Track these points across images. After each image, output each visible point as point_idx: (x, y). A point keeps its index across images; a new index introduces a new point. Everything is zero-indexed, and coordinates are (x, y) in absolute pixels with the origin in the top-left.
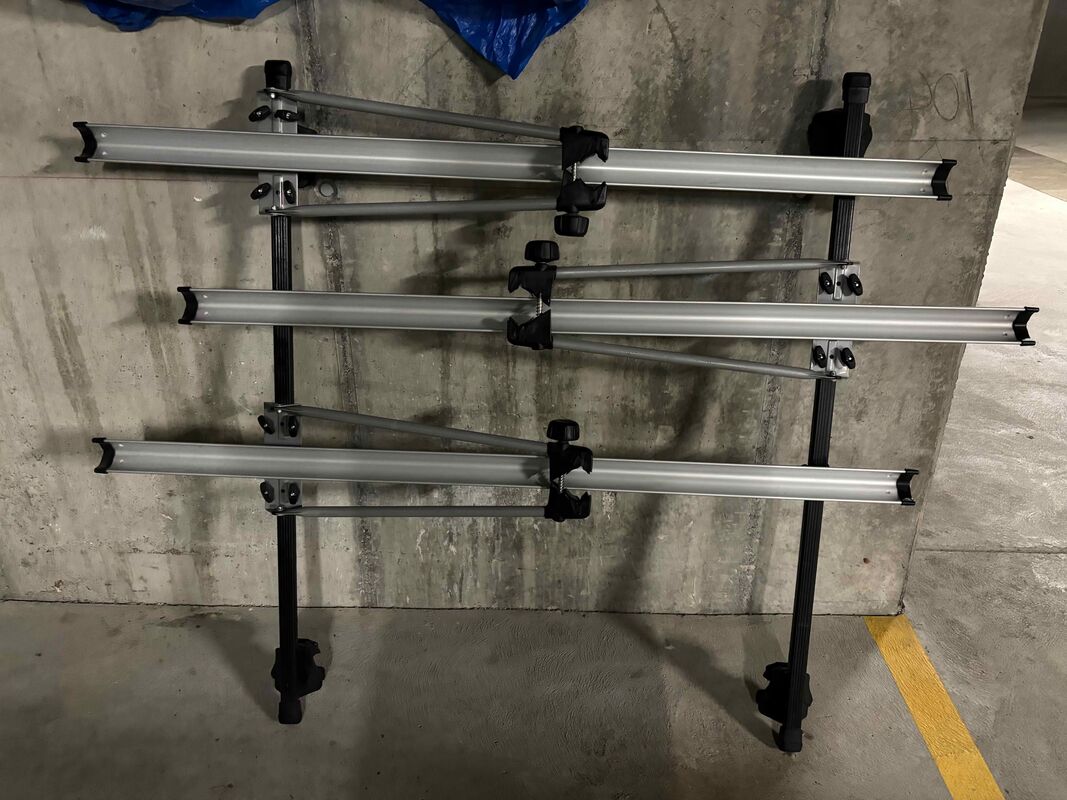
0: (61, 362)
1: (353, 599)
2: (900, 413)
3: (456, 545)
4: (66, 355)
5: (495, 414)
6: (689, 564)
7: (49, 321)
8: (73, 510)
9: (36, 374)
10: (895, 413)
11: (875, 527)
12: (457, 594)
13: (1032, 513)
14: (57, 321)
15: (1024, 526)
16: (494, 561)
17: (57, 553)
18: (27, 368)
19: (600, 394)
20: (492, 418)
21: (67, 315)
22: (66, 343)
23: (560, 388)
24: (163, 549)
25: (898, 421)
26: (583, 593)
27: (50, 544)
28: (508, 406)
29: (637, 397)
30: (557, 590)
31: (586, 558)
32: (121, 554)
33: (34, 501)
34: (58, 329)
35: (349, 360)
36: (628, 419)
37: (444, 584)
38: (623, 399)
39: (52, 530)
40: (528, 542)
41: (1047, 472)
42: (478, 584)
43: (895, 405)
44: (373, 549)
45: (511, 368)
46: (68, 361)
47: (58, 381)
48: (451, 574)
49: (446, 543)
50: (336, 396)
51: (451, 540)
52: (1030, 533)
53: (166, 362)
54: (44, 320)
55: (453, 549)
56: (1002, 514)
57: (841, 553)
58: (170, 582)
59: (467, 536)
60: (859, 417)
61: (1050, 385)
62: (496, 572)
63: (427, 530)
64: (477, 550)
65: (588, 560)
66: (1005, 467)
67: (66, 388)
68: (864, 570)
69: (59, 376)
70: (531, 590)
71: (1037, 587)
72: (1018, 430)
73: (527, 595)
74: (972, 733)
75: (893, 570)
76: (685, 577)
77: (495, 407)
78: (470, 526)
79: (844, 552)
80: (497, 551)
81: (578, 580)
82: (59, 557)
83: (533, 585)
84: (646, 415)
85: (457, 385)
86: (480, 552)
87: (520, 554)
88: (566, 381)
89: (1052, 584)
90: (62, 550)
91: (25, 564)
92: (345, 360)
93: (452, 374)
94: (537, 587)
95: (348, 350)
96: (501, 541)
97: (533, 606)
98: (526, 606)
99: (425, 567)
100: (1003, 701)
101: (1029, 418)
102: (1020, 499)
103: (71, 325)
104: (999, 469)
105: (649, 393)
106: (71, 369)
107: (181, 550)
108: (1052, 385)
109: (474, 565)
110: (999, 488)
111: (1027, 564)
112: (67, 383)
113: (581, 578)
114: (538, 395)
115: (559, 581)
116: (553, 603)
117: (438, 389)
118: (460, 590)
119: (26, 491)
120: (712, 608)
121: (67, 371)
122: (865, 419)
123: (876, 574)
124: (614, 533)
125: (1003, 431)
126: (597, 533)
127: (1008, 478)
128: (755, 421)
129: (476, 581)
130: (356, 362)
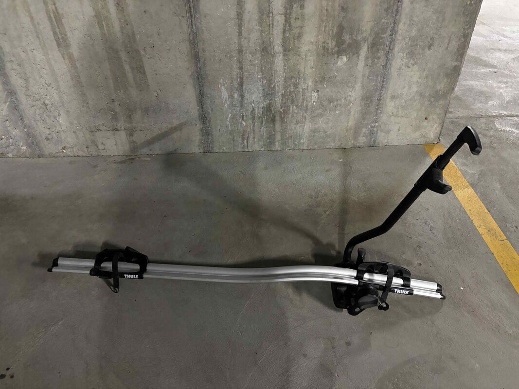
0: (55, 33)
1: (199, 149)
2: (448, 44)
3: (245, 121)
4: (57, 30)
5: (263, 53)
6: (349, 124)
7: (47, 12)
8: (67, 111)
9: (43, 41)
10: (447, 44)
11: (432, 102)
12: (246, 145)
13: (495, 102)
14: (51, 11)
15: (492, 107)
16: (262, 128)
17: (62, 133)
18: (39, 38)
19: (312, 41)
20: (262, 55)
21: (56, 8)
22: (57, 23)
23: (294, 38)
24: (111, 129)
25: (447, 48)
26: (302, 141)
27: (58, 129)
28: (269, 49)
29: (329, 42)
30: (290, 140)
31: (303, 124)
32: (92, 132)
33: (48, 107)
34: (52, 15)
35: (194, 27)
36: (325, 53)
37: (240, 140)
38: (323, 43)
39: (58, 121)
40: (278, 118)
41: (502, 86)
42: (255, 140)
43: (447, 41)
44: (208, 125)
45: (271, 29)
46: (58, 33)
47: (55, 44)
48: (243, 135)
49: (241, 120)
50: (189, 47)
51: (243, 119)
52: (494, 110)
53: (106, 31)
54: (45, 11)
55: (244, 123)
56: (482, 103)
57: (415, 115)
58: (116, 145)
59: (250, 116)
60: (429, 48)
61: (504, 50)
62: (263, 134)
63: (232, 114)
64: (254, 123)
65: (304, 125)
66: (484, 85)
67: (59, 48)
68: (425, 123)
69: (54, 41)
70: (278, 141)
71: (497, 130)
72: (490, 69)
73: (277, 144)
74: (468, 183)
75: (437, 122)
76: (347, 130)
77: (263, 49)
78: (252, 111)
79: (417, 115)
80: (264, 123)
81: (299, 135)
82: (63, 135)
83: (280, 138)
84: (334, 51)
85: (245, 38)
86: (256, 124)
87: (274, 125)
88: (297, 35)
89: (503, 128)
90: (64, 132)
91: (47, 139)
92: (192, 28)
93: (243, 33)
94: (281, 139)
95: (193, 22)
96: (265, 118)
97: (279, 149)
98: (276, 149)
99: (231, 133)
100: (482, 171)
101: (495, 64)
102: (490, 97)
103: (58, 13)
104: (482, 85)
105: (335, 39)
106: (60, 37)
107: (120, 129)
108: (506, 50)
109: (254, 130)
110: (481, 93)
111: (493, 122)
112: (59, 45)
113: (301, 134)
114: (284, 42)
115: (291, 136)
116: (288, 147)
117: (236, 42)
118: (247, 143)
119: (44, 103)
120: (358, 145)
121: (58, 38)
122: (432, 48)
123: (430, 125)
124: (317, 111)
125: (483, 70)
126: (309, 112)
127: (485, 89)
128: (383, 52)
129: (254, 138)
130: (197, 28)
